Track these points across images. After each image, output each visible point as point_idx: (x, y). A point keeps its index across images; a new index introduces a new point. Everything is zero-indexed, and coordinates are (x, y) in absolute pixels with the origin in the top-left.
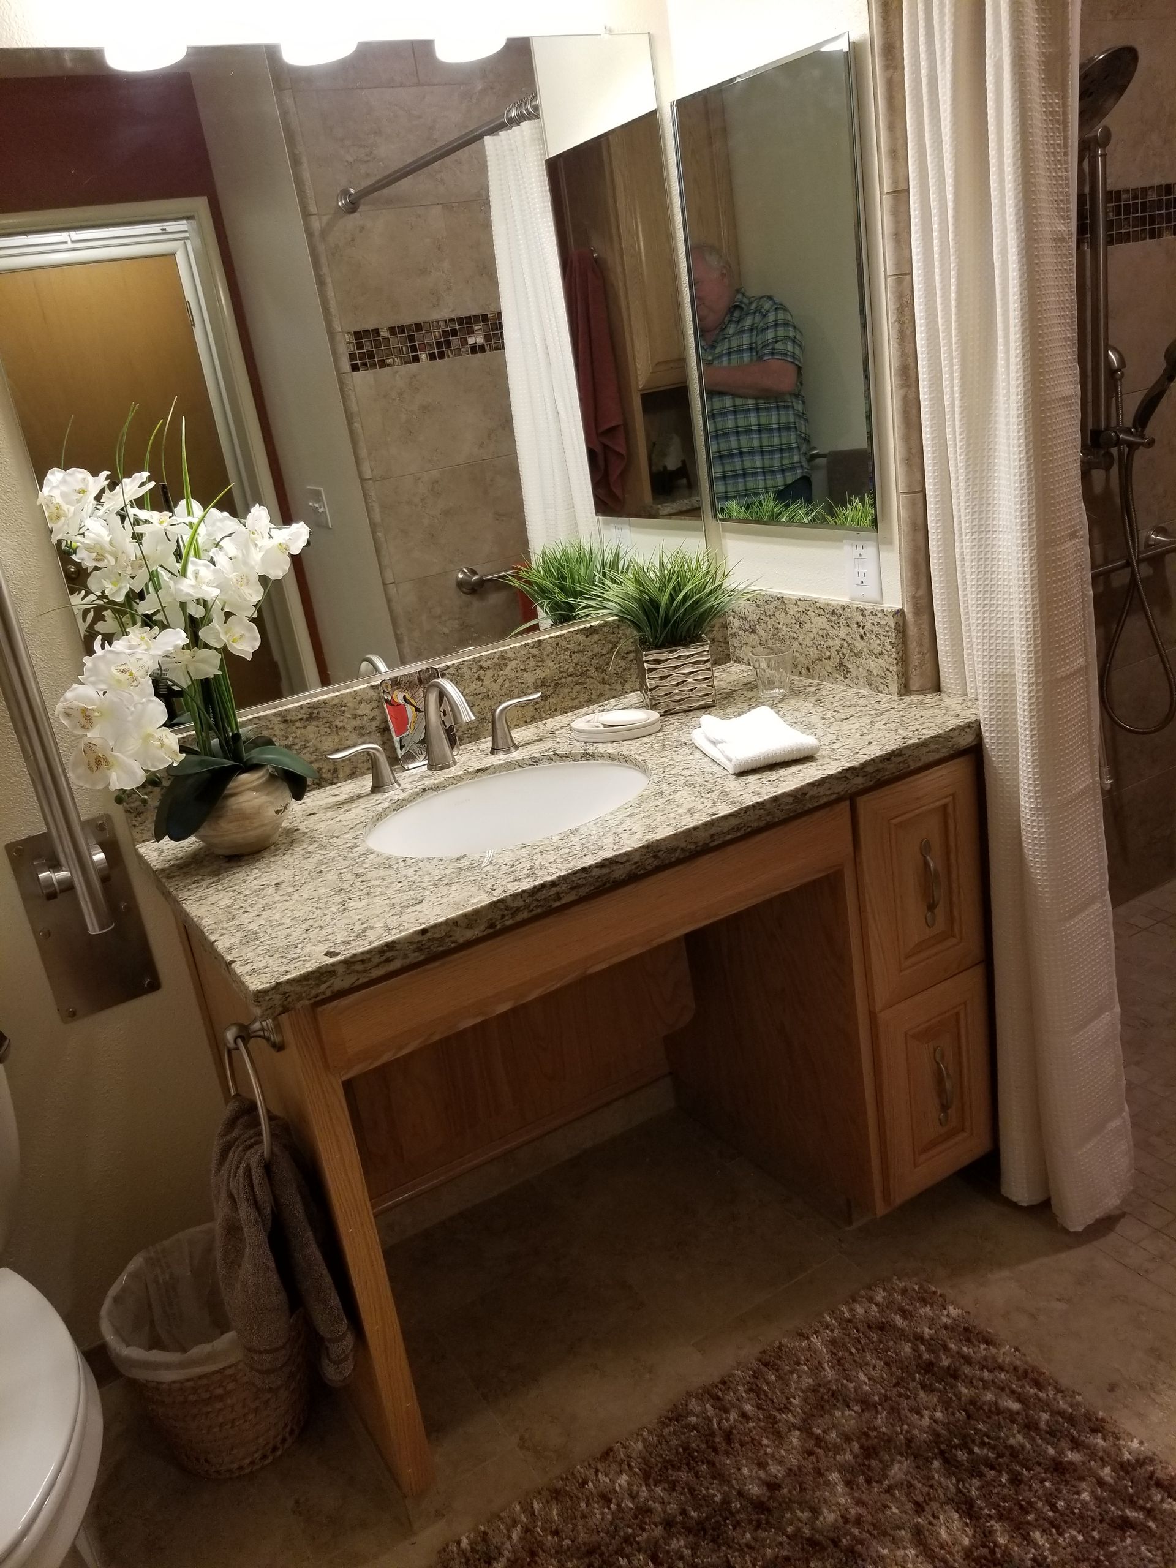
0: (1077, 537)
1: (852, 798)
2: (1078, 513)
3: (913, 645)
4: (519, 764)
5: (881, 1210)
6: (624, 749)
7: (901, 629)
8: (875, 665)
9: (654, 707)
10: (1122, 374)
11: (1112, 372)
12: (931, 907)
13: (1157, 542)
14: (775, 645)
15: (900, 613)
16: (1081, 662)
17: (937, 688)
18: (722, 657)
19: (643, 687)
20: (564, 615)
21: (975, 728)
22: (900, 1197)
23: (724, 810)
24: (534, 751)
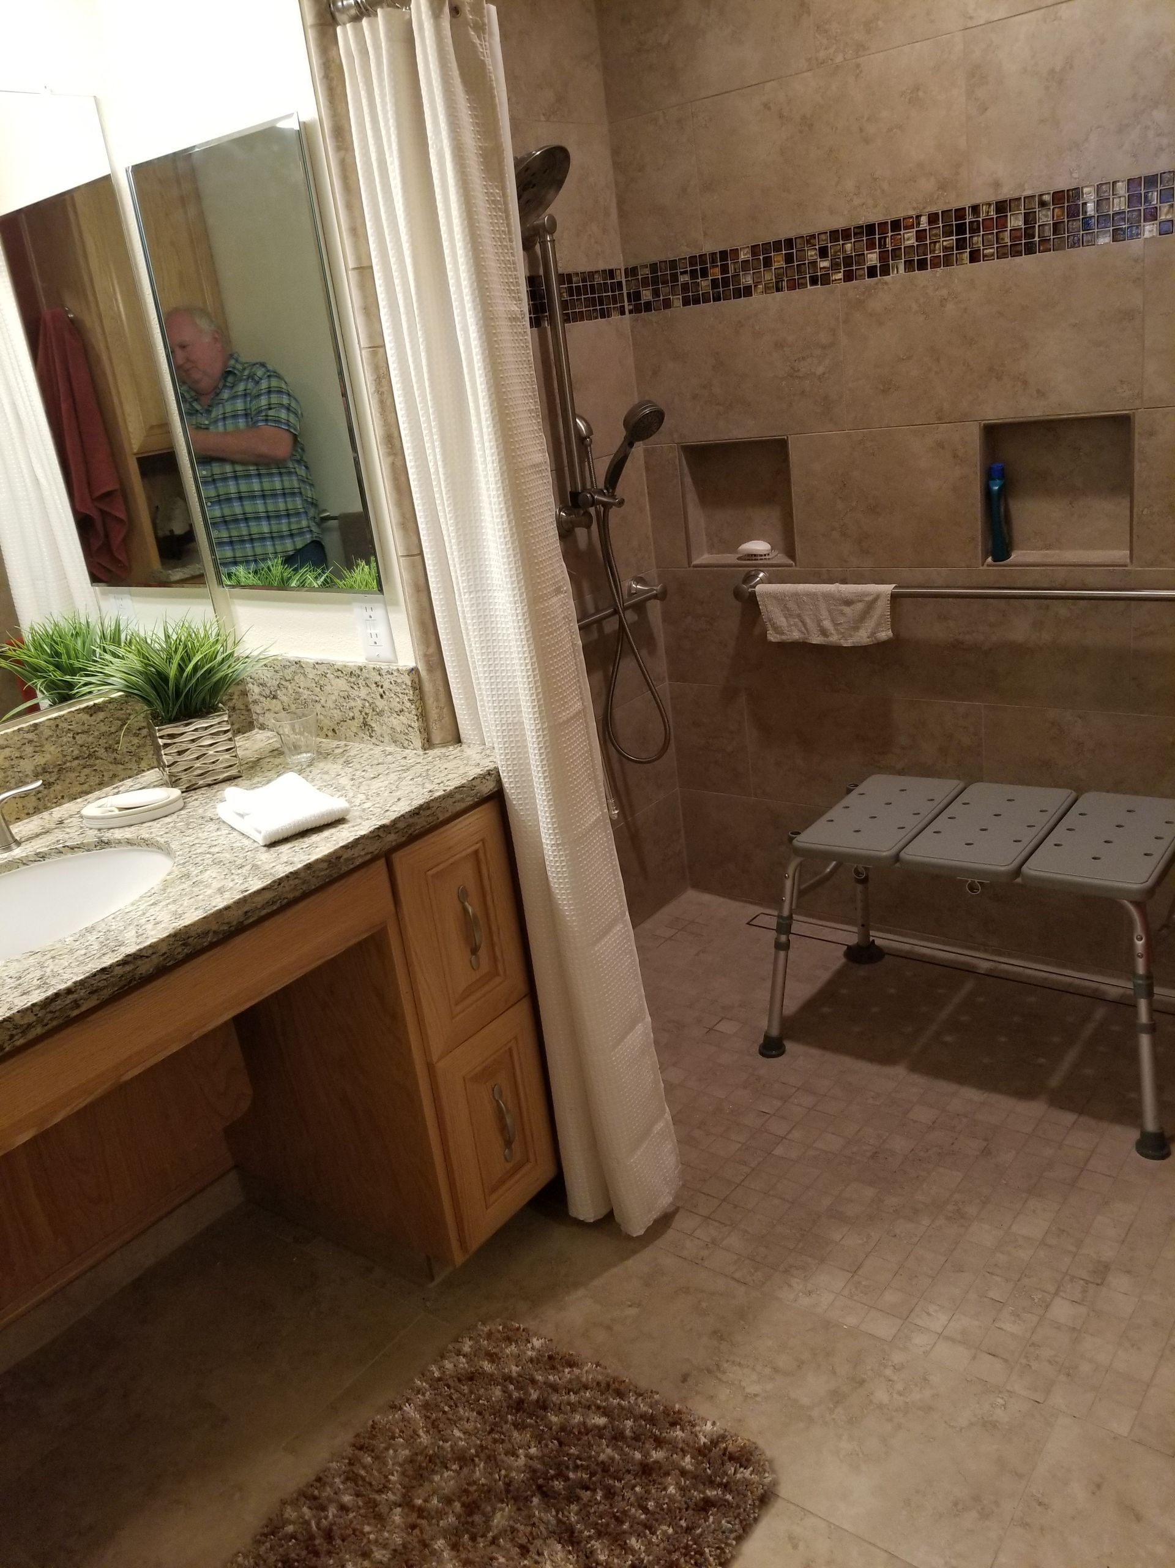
0: (562, 592)
1: (387, 856)
2: (558, 570)
3: (430, 701)
4: (23, 862)
5: (459, 1259)
6: (144, 832)
7: (418, 686)
8: (396, 722)
9: (174, 782)
10: (591, 441)
11: (582, 439)
12: (474, 951)
13: (638, 592)
14: (299, 708)
15: (414, 671)
16: (578, 706)
17: (458, 740)
18: (245, 725)
19: (160, 765)
20: (63, 694)
21: (494, 775)
22: (476, 1241)
23: (256, 885)
24: (40, 845)
